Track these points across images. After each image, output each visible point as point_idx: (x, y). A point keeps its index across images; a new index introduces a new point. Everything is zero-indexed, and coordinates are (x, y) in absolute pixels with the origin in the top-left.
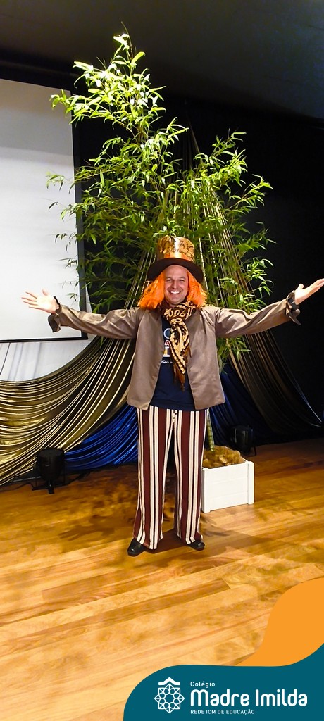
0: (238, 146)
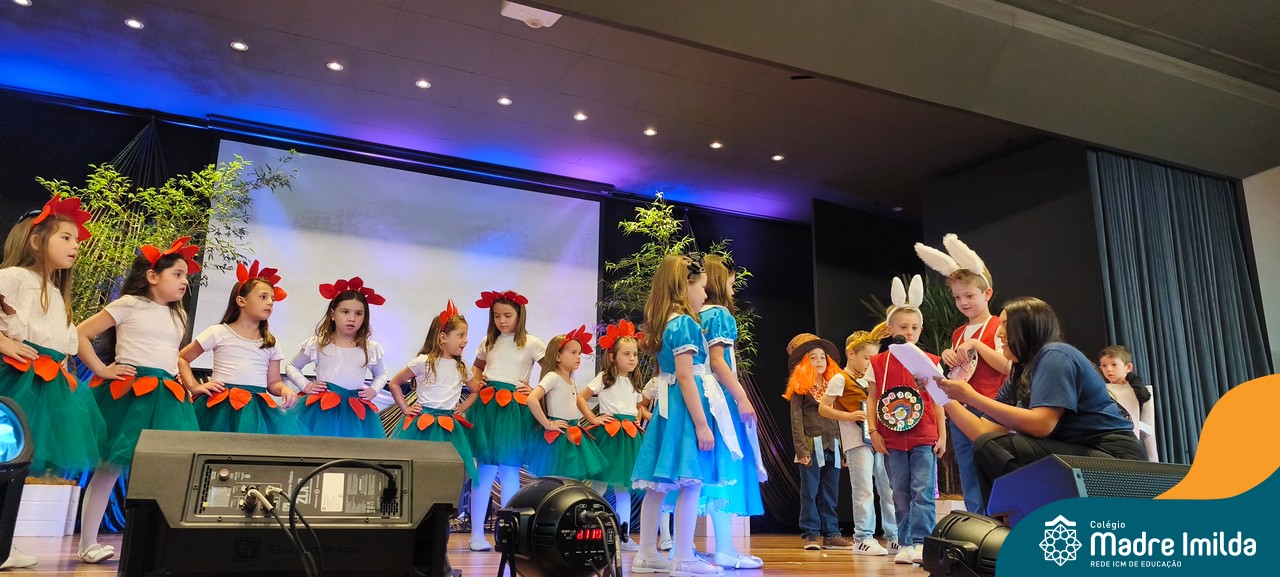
0: (727, 249)
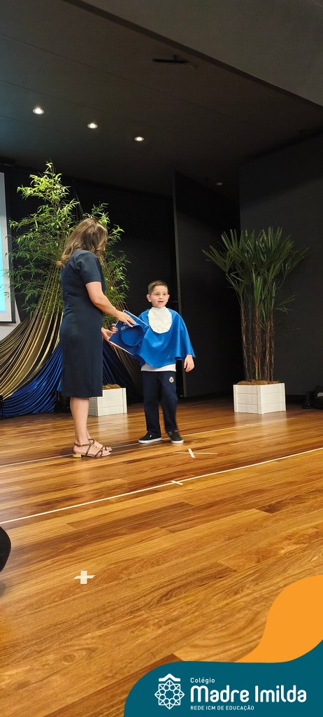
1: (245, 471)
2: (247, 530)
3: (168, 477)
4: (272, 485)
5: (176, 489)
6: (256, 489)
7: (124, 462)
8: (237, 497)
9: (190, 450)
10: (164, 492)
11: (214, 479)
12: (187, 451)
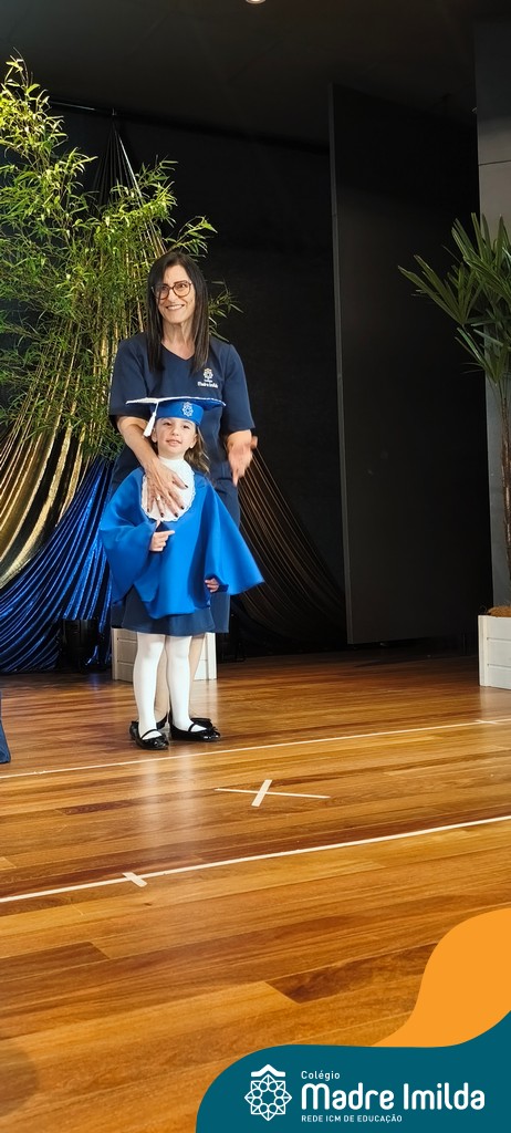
1: (353, 855)
2: (168, 1062)
3: (131, 860)
4: (386, 903)
5: (110, 901)
6: (330, 914)
7: (66, 810)
8: (255, 934)
9: (268, 783)
10: (73, 907)
11: (246, 872)
12: (257, 786)
